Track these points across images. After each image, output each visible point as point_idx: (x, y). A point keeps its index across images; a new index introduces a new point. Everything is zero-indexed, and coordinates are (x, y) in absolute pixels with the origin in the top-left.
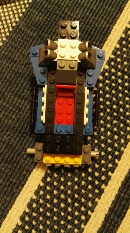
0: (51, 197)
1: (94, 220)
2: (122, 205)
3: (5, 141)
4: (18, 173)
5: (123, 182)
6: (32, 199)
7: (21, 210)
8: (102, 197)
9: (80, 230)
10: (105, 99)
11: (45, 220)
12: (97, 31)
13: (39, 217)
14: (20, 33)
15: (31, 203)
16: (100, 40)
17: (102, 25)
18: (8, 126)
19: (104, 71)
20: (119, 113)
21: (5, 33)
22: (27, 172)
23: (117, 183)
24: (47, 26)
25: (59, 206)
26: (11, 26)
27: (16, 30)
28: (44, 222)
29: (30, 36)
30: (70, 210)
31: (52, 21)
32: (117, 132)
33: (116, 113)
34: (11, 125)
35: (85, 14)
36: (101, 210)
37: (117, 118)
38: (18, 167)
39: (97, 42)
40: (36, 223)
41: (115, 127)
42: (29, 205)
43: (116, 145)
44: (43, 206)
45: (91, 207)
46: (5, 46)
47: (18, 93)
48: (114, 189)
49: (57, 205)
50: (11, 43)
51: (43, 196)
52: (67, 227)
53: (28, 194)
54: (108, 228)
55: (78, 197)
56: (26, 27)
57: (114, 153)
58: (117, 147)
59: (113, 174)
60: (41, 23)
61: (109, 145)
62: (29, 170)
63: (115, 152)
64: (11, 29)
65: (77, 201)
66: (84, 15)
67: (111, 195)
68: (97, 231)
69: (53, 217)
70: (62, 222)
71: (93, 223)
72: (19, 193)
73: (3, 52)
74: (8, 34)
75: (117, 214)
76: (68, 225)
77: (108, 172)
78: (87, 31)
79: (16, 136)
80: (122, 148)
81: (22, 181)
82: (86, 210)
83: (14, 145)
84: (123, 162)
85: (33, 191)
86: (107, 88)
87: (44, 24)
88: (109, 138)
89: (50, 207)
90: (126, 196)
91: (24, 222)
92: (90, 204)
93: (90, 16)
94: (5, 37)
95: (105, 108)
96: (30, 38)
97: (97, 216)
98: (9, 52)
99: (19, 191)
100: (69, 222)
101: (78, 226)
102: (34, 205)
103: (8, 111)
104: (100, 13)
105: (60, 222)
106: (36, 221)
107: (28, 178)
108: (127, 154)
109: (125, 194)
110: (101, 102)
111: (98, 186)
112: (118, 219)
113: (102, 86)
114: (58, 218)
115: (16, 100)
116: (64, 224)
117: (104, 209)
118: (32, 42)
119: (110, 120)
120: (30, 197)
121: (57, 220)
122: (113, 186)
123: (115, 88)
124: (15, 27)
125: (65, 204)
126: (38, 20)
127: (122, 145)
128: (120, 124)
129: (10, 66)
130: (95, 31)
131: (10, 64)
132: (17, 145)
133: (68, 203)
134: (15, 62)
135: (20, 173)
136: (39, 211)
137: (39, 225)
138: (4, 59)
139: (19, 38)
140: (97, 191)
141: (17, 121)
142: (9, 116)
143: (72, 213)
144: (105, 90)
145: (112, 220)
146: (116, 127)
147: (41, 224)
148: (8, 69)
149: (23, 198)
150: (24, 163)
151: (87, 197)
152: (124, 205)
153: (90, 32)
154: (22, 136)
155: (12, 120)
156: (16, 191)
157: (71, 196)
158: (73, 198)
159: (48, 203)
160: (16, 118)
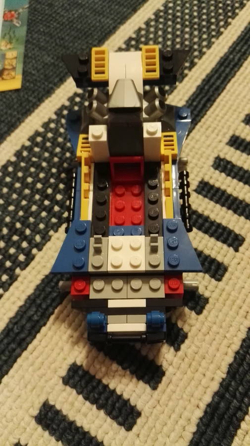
1: (39, 263)
9: (11, 278)
45: (40, 242)
55: (21, 228)
65: (18, 233)
71: (36, 268)
82: (29, 247)
93: (91, 16)
101: (10, 271)
104: (105, 13)
111: (57, 214)
130: (94, 31)
133: (2, 233)
140: (54, 220)
143: (4, 251)
151: (35, 228)
158: (12, 228)
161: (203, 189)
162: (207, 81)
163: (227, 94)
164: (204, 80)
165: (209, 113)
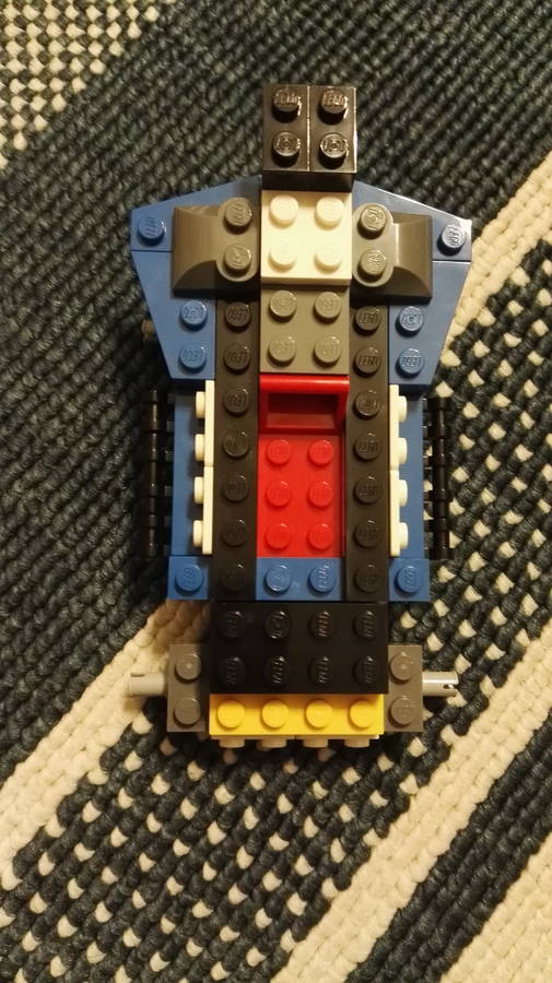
0: (172, 789)
1: (341, 924)
2: (474, 880)
3: (15, 505)
4: (47, 659)
5: (496, 782)
6: (84, 780)
7: (26, 822)
8: (393, 828)
9: (270, 958)
10: (487, 414)
11: (128, 884)
12: (505, 118)
13: (102, 870)
14: (171, 55)
15: (78, 798)
16: (511, 157)
17: (533, 98)
18: (38, 442)
19: (507, 293)
20: (536, 483)
21: (105, 41)
22: (86, 660)
23: (468, 782)
24: (293, 49)
25: (199, 833)
26: (138, 19)
27: (156, 42)
28: (120, 895)
29: (214, 76)
30: (244, 859)
31: (321, 33)
32: (513, 564)
33: (525, 482)
34: (53, 442)
35: (469, 37)
36: (382, 884)
37: (524, 504)
38: (51, 631)
39: (496, 162)
40: (81, 891)
41: (508, 539)
42: (68, 809)
43: (498, 617)
44: (127, 823)
45: (342, 863)
46: (93, 99)
47: (113, 311)
48: (455, 807)
49: (189, 831)
50: (125, 90)
51: (139, 777)
52: (216, 933)
53: (73, 757)
54: (399, 969)
55: (291, 812)
56: (204, 39)
57: (482, 650)
58: (500, 627)
59: (463, 738)
60: (269, 32)
61: (469, 612)
62: (96, 651)
63: (489, 645)
64: (134, 31)
65: (283, 829)
66: (462, 38)
67: (437, 831)
68: (347, 973)
69: (164, 881)
70: (200, 910)
71: (334, 938)
72: (32, 747)
73: (81, 123)
74: (116, 49)
75: (447, 918)
76: (223, 925)
77: (441, 727)
78: (465, 108)
79: (65, 496)
80: (522, 637)
81: (57, 693)
82: (315, 874)
83: (49, 533)
84: (516, 697)
85: (97, 750)
86: (505, 369)
87: (283, 40)
88: (472, 582)
89: (158, 834)
90: (502, 848)
91: (29, 877)
92: (337, 852)
93: (489, 48)
94: (100, 58)
95: (478, 452)
96: (210, 86)
97: (357, 908)
98: (107, 128)
99: (32, 736)
100: (229, 913)
101: (269, 939)
102: (90, 813)
103: (54, 379)
104: (531, 47)
105: (191, 904)
106: (85, 885)
107: (84, 686)
108: (539, 667)
109: (498, 834)
110: (467, 422)
111: (386, 778)
112: (447, 939)
113: (486, 356)
114: (186, 890)
115: (95, 337)
116: (205, 920)
117: (396, 886)
118: (218, 103)
119: (492, 507)
120: (80, 774)
121: (177, 897)
122: (450, 790)
123: (538, 374)
124: (156, 27)
125: (228, 832)
126: (260, 19)
127: (523, 625)
128: (532, 530)
129: (98, 185)
130: (497, 117)
131: (99, 176)
132: (62, 534)
133: (244, 827)
134: (122, 176)
135: (52, 660)
136: (105, 843)
137: (96, 903)
138: (79, 154)
139: (162, 74)
140: (377, 799)
141: (82, 431)
142: (54, 400)
143: (251, 879)
144: (495, 374)
145: (420, 939)
146: (513, 542)
147: (104, 898)
148: (89, 197)
149: (45, 773)
150: (78, 619)
151: (329, 819)
152: (487, 884)
153: (477, 117)
154: (95, 499)
155: (62, 422)
156: (21, 734)
157: (260, 800)
158: (270, 812)
159: (155, 815)
160: (81, 417)
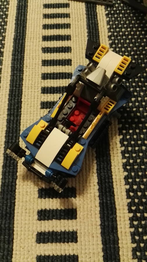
161: (45, 63)
162: (17, 19)
163: (29, 21)
164: (16, 20)
165: (27, 32)
